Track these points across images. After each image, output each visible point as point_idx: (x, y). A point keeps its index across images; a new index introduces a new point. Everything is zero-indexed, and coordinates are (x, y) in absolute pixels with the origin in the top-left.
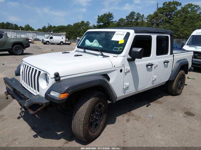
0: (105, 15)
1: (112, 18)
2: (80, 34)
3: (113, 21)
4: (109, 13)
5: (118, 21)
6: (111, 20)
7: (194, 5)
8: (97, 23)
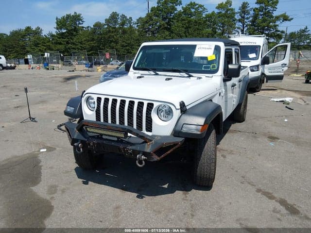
0: (68, 16)
1: (81, 22)
2: (25, 49)
3: (83, 27)
4: (75, 13)
5: (92, 27)
6: (80, 25)
7: (198, 4)
8: (55, 30)
